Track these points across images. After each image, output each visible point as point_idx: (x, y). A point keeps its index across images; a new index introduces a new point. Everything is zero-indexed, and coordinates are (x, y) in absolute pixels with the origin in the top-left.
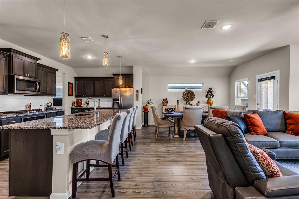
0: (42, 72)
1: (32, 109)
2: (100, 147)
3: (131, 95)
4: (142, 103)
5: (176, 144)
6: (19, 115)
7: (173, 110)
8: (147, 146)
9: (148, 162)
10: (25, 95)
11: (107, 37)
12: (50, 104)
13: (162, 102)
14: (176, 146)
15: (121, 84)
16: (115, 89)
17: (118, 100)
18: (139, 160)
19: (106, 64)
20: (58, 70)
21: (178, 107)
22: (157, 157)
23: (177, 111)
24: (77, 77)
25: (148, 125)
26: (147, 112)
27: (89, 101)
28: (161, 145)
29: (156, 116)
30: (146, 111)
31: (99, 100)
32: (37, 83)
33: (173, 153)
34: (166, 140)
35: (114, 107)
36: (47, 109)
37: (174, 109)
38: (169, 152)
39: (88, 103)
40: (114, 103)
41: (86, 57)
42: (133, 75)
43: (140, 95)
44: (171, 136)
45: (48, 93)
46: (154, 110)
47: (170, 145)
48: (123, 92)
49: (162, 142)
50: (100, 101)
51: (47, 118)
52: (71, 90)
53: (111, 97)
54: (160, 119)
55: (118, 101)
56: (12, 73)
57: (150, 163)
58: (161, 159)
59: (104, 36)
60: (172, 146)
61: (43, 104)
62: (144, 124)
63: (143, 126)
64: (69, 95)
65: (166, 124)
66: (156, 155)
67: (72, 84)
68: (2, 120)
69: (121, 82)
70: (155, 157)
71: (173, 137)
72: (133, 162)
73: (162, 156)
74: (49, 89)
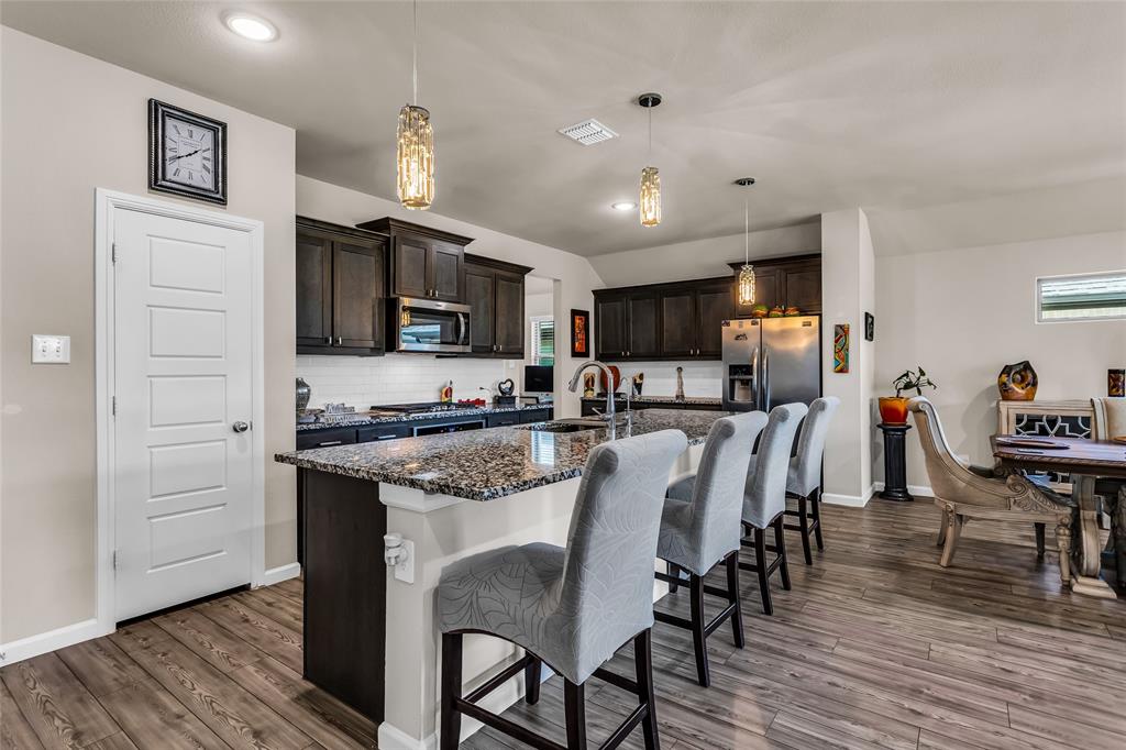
0: (478, 281)
1: (455, 400)
2: (542, 586)
3: (809, 350)
4: (875, 387)
5: (1079, 643)
6: (405, 419)
7: (1078, 426)
8: (870, 608)
9: (842, 710)
10: (438, 357)
11: (656, 101)
12: (509, 384)
13: (994, 381)
14: (1075, 658)
15: (747, 299)
16: (734, 324)
17: (748, 369)
18: (796, 683)
19: (650, 217)
20: (528, 270)
21: (1108, 409)
22: (915, 692)
23: (1102, 436)
24: (603, 287)
25: (905, 491)
26: (904, 431)
27: (641, 376)
28: (960, 624)
29: (938, 457)
30: (896, 425)
31: (680, 369)
32: (462, 319)
33: (1038, 697)
34: (1003, 598)
35: (732, 398)
36: (498, 401)
37: (1086, 421)
38: (1013, 687)
39: (638, 381)
40: (732, 382)
41: (613, 207)
42: (820, 255)
43: (860, 349)
44: (1052, 581)
45: (498, 349)
46: (926, 421)
47: (1026, 635)
48: (772, 335)
49: (970, 603)
50: (683, 374)
51: (487, 427)
52: (580, 336)
53: (721, 359)
54: (968, 476)
55: (751, 374)
56: (394, 292)
57: (855, 722)
58: (938, 712)
59: (644, 101)
60: (1046, 645)
61: (487, 385)
62: (883, 484)
63: (877, 495)
64: (575, 354)
65: (1009, 507)
66: (909, 681)
67: (586, 314)
68: (361, 430)
69: (747, 292)
70: (900, 688)
71: (1067, 588)
72: (759, 682)
73: (952, 696)
74: (501, 335)
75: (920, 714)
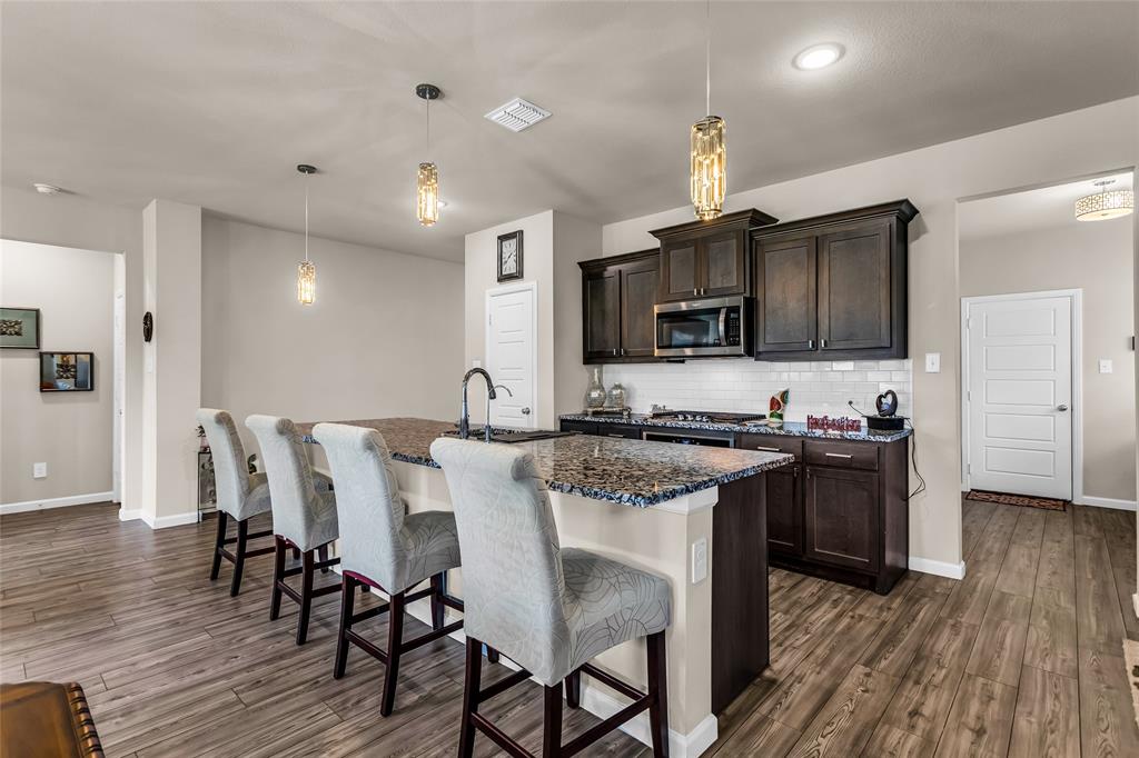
32: (723, 315)
75: (113, 699)
